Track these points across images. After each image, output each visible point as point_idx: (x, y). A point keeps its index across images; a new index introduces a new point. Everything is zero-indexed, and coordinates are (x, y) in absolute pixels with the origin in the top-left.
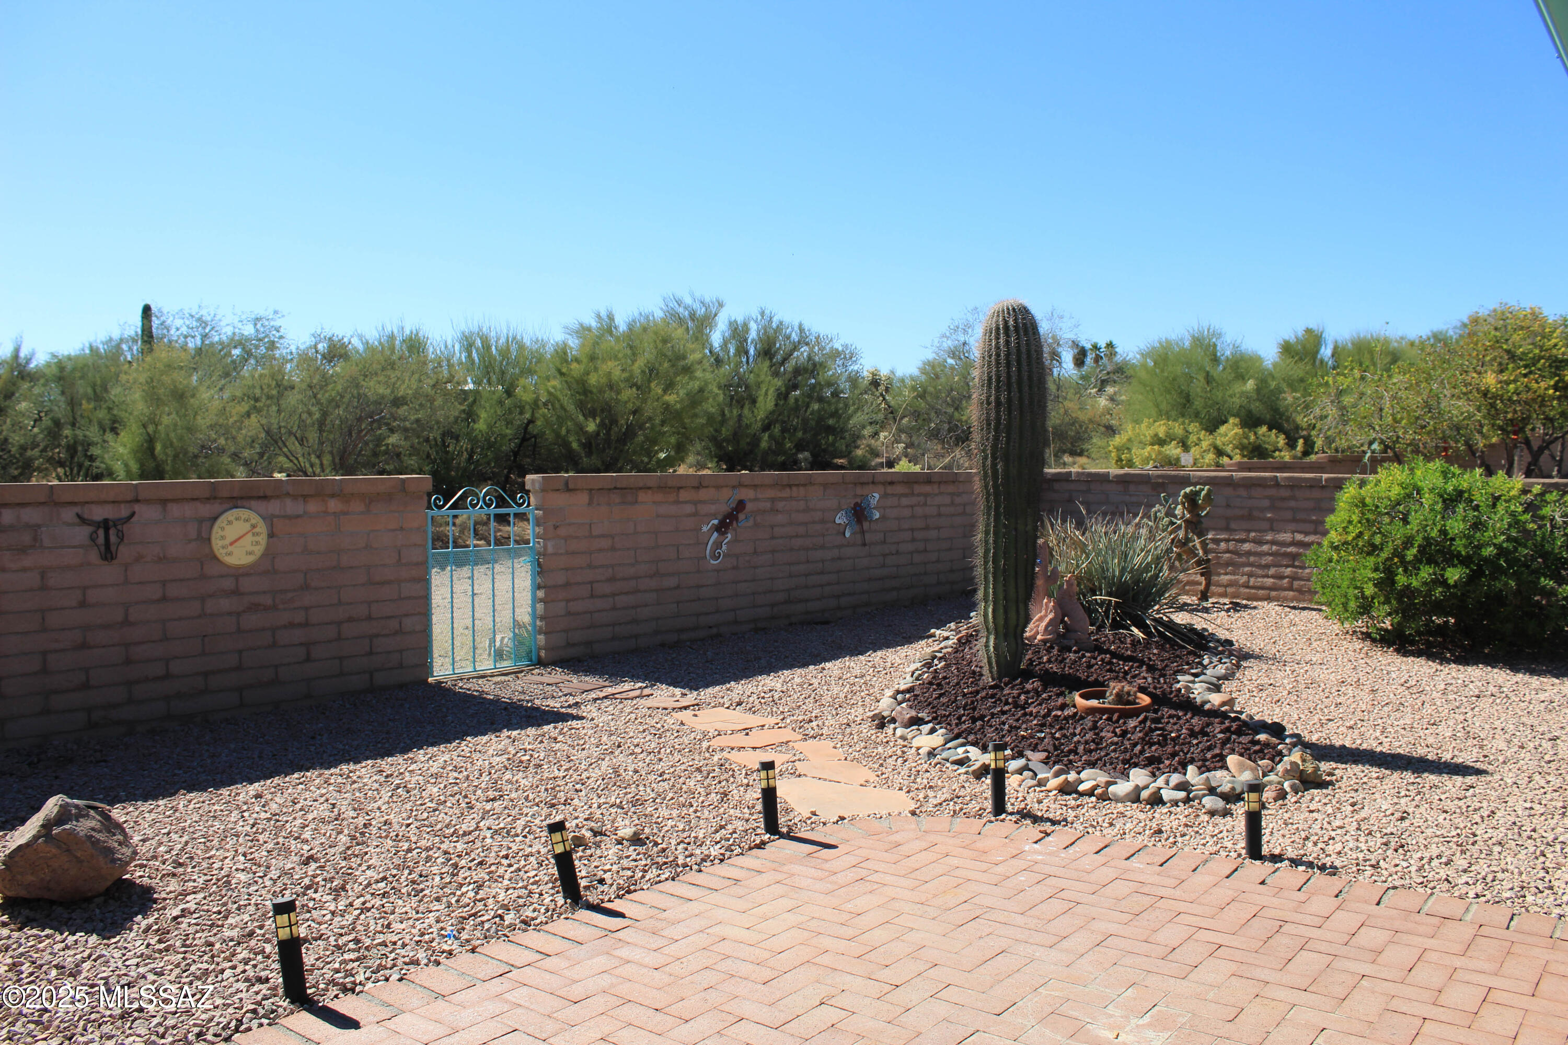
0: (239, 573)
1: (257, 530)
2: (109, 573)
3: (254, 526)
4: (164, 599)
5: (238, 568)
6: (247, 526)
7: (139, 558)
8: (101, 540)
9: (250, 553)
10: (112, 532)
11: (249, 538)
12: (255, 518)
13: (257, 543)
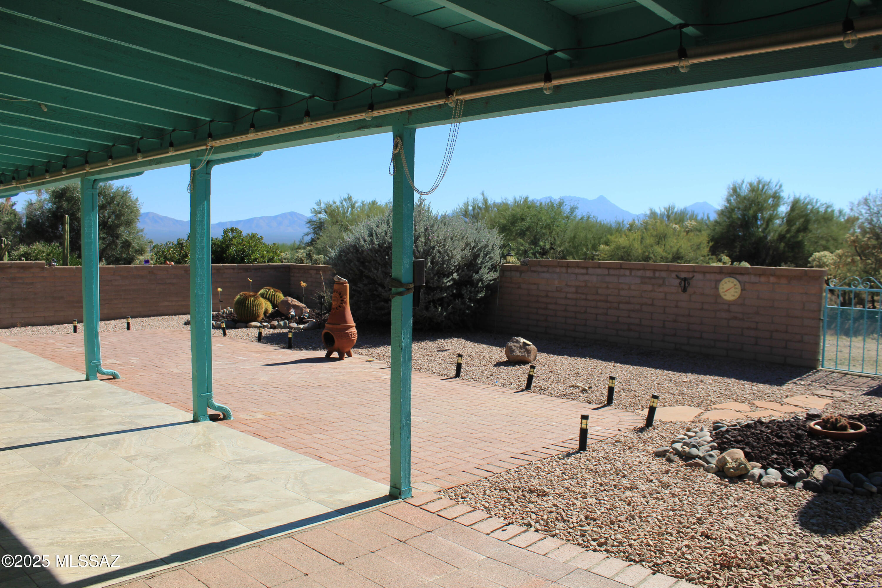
0: (730, 304)
1: (736, 287)
2: (684, 297)
3: (735, 285)
4: (702, 309)
5: (730, 301)
6: (732, 285)
7: (695, 293)
8: (683, 284)
9: (734, 296)
10: (686, 282)
11: (733, 290)
12: (736, 282)
13: (736, 292)
